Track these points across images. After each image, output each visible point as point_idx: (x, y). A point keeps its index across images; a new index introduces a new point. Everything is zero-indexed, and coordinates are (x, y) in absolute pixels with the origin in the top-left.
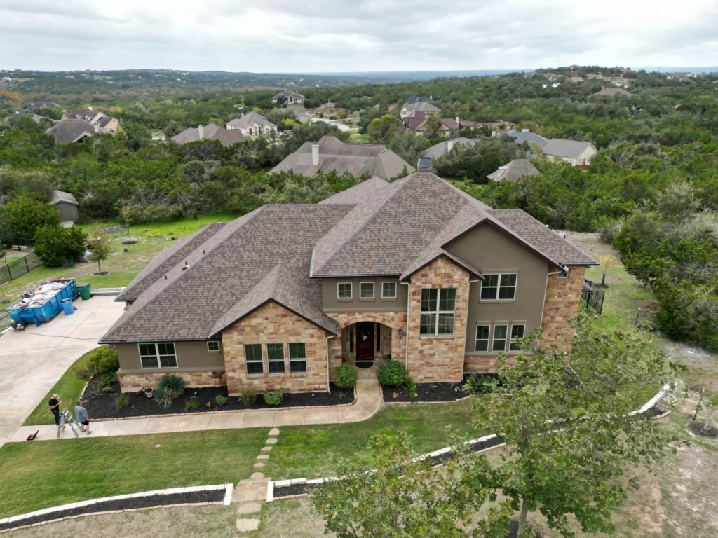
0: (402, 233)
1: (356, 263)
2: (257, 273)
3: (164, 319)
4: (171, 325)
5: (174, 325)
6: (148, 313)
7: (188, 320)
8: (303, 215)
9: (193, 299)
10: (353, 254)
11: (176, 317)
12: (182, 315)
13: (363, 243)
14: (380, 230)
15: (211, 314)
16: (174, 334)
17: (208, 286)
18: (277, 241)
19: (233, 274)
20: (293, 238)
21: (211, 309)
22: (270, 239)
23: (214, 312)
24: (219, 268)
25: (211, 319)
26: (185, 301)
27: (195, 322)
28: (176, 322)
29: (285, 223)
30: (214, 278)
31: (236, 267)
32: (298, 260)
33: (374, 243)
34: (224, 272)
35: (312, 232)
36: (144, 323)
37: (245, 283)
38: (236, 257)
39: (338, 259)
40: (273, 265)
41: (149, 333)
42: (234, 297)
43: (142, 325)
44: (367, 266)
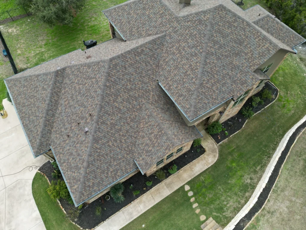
0: (223, 66)
1: (209, 100)
2: (136, 116)
3: (103, 172)
4: (110, 173)
5: (111, 172)
6: (91, 174)
7: (117, 165)
8: (138, 58)
9: (111, 152)
10: (205, 94)
11: (109, 167)
12: (111, 164)
13: (206, 83)
14: (211, 69)
15: (127, 154)
16: (116, 177)
17: (113, 138)
18: (133, 87)
19: (122, 124)
20: (142, 80)
21: (125, 152)
22: (129, 87)
23: (128, 152)
24: (111, 124)
25: (129, 157)
26: (107, 155)
27: (122, 164)
28: (112, 170)
29: (131, 70)
30: (113, 131)
31: (121, 118)
32: (153, 95)
33: (212, 80)
34: (116, 125)
35: (150, 70)
36: (93, 181)
37: (133, 126)
38: (116, 111)
39: (198, 102)
40: (141, 106)
41: (101, 185)
42: (133, 137)
43: (93, 183)
44: (215, 99)
